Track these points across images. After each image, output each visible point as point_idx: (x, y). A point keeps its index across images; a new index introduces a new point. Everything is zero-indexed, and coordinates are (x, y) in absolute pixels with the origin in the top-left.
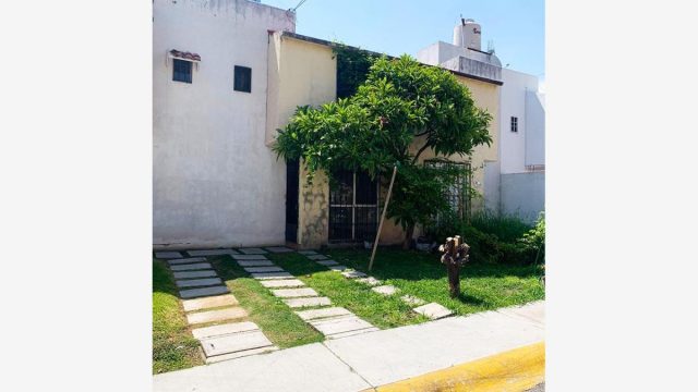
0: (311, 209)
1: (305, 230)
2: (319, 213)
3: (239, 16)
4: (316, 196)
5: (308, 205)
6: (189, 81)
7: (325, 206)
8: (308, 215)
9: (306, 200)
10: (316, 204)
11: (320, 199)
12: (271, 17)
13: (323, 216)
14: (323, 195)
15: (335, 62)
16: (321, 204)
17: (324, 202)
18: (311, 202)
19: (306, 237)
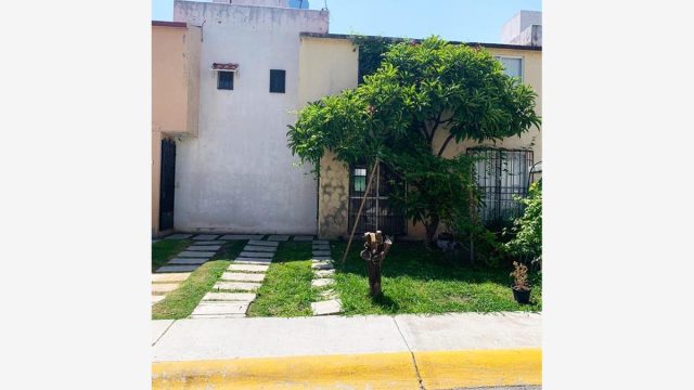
0: (330, 200)
1: (323, 221)
2: (338, 205)
3: (275, 24)
4: (335, 188)
5: (326, 196)
6: (231, 88)
7: (344, 198)
8: (326, 205)
9: (325, 192)
10: (335, 195)
11: (339, 191)
12: (305, 20)
13: (343, 207)
14: (342, 187)
15: (357, 54)
16: (341, 195)
17: (344, 194)
18: (329, 194)
19: (325, 227)
